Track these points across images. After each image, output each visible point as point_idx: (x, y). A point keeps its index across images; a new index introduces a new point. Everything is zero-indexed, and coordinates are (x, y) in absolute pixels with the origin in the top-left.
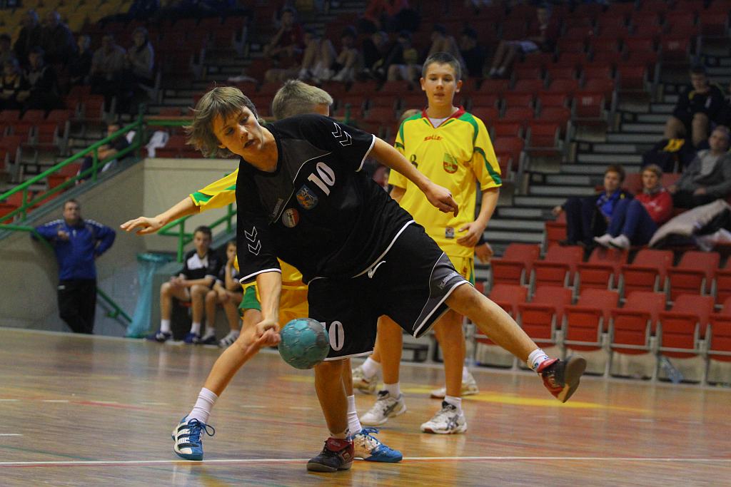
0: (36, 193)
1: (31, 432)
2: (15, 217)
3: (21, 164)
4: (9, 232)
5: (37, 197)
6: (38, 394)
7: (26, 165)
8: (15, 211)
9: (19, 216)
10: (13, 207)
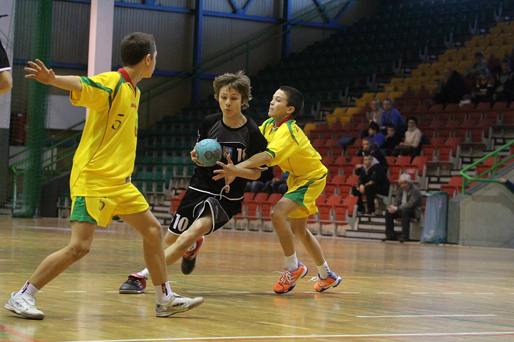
0: (503, 157)
1: (503, 314)
2: (489, 174)
3: (492, 138)
4: (485, 183)
5: (504, 160)
6: (506, 289)
7: (495, 139)
8: (490, 169)
9: (492, 173)
10: (488, 167)
